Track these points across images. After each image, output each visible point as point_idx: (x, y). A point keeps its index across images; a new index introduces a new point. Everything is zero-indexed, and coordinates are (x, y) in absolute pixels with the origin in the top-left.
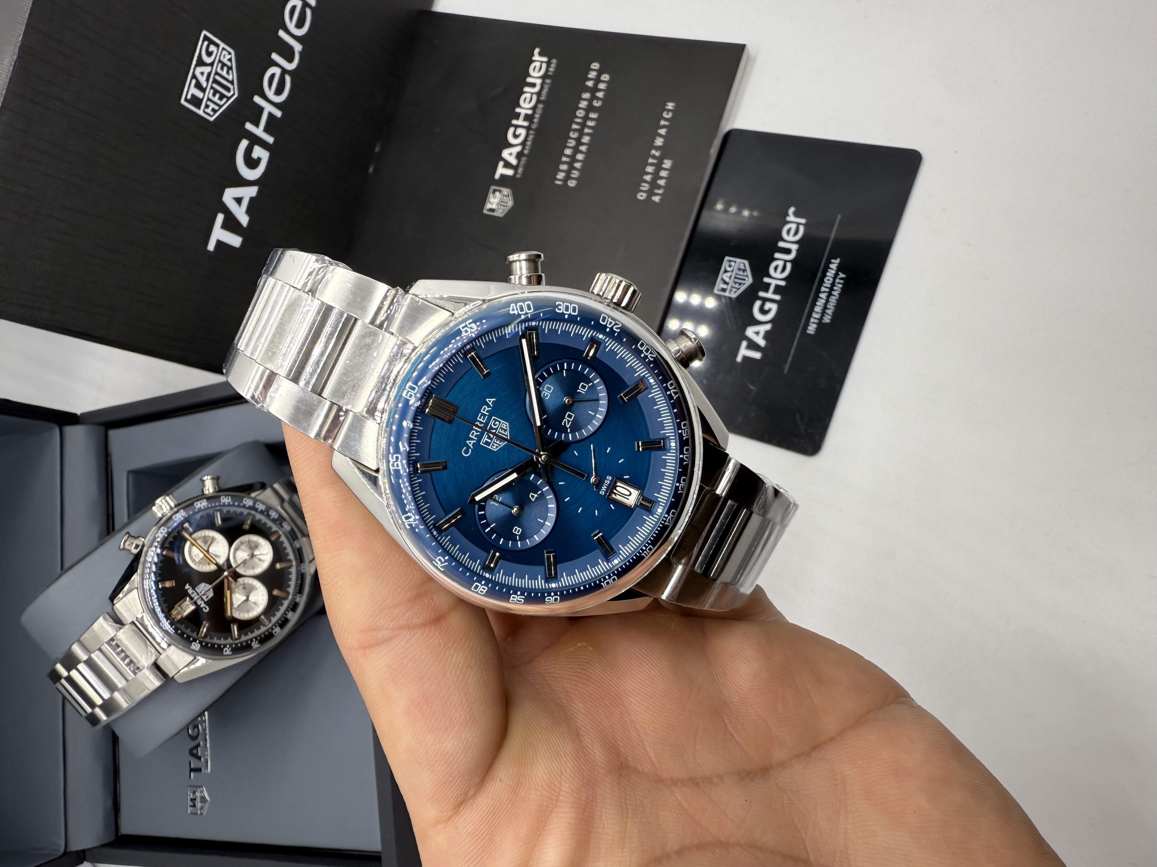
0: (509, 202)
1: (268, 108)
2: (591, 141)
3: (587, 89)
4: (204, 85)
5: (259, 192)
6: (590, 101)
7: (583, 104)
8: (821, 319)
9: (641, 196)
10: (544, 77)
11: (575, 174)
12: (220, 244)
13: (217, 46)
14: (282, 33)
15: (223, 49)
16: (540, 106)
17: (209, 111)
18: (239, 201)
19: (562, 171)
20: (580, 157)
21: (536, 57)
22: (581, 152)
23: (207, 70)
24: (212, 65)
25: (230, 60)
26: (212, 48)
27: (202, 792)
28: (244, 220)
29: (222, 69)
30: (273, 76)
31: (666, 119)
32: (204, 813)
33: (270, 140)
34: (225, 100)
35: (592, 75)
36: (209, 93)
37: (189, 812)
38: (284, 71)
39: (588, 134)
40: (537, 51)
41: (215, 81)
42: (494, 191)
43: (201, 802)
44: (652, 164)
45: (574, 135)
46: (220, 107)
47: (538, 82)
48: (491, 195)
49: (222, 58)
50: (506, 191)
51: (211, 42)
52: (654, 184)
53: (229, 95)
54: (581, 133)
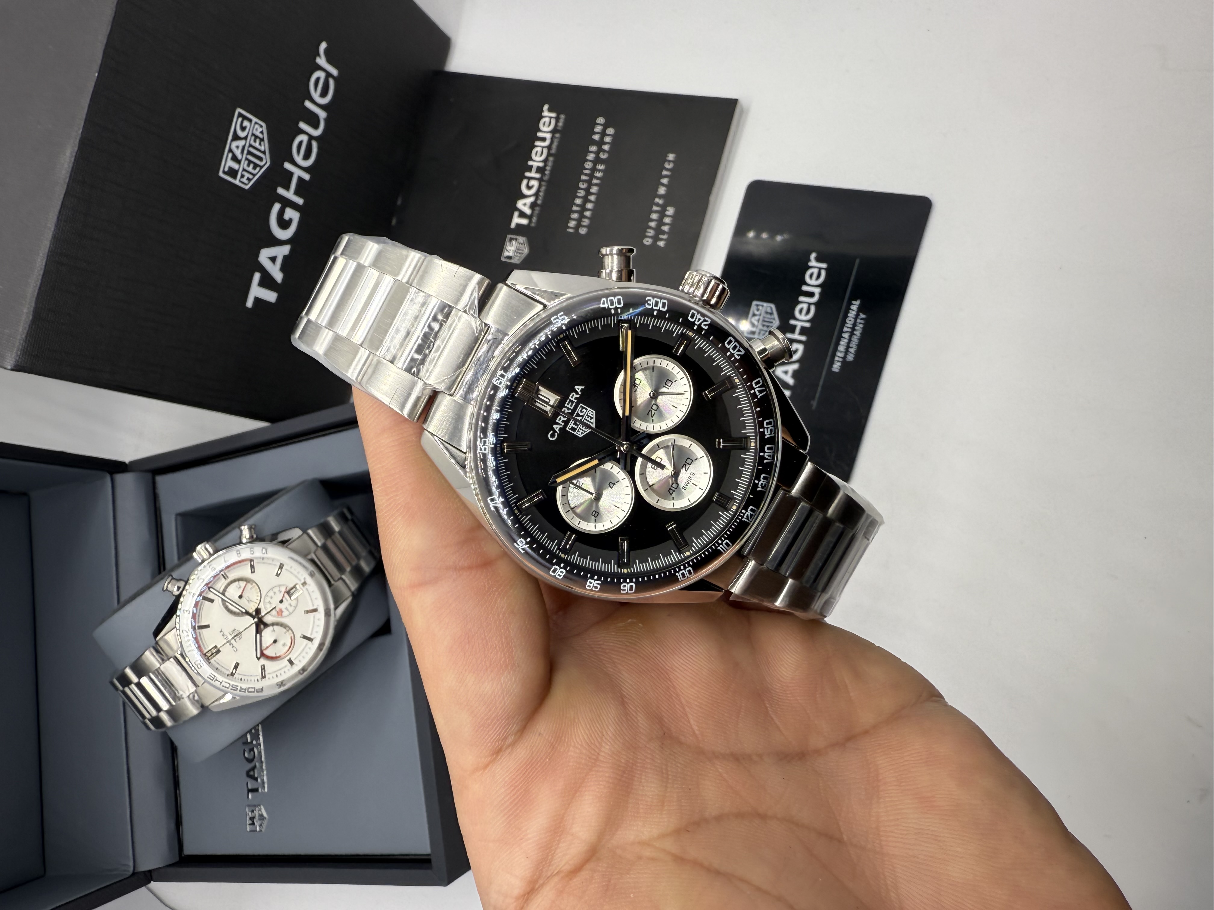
0: (525, 249)
1: (297, 173)
2: (599, 190)
3: (594, 143)
4: (239, 156)
5: (292, 251)
6: (597, 153)
7: (591, 157)
8: (844, 358)
9: (648, 242)
10: (553, 132)
11: (586, 222)
12: (257, 300)
13: (250, 121)
14: (308, 104)
15: (256, 123)
16: (551, 159)
17: (244, 180)
18: (273, 259)
19: (574, 219)
20: (589, 206)
21: (546, 113)
22: (590, 201)
23: (241, 143)
24: (245, 138)
25: (262, 132)
26: (246, 123)
27: (260, 810)
28: (278, 276)
29: (255, 141)
30: (301, 143)
31: (667, 170)
32: (263, 830)
33: (300, 201)
34: (258, 169)
35: (598, 129)
36: (244, 164)
37: (248, 830)
38: (311, 138)
39: (596, 185)
40: (546, 107)
41: (249, 153)
42: (511, 239)
43: (260, 819)
44: (656, 212)
45: (583, 186)
46: (254, 175)
47: (548, 136)
48: (508, 244)
49: (255, 132)
50: (521, 239)
51: (245, 118)
52: (658, 231)
53: (261, 164)
54: (590, 184)
